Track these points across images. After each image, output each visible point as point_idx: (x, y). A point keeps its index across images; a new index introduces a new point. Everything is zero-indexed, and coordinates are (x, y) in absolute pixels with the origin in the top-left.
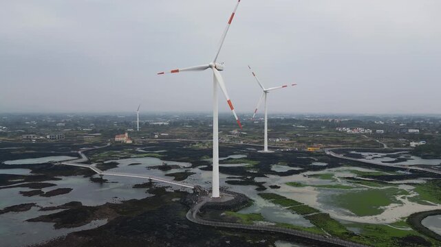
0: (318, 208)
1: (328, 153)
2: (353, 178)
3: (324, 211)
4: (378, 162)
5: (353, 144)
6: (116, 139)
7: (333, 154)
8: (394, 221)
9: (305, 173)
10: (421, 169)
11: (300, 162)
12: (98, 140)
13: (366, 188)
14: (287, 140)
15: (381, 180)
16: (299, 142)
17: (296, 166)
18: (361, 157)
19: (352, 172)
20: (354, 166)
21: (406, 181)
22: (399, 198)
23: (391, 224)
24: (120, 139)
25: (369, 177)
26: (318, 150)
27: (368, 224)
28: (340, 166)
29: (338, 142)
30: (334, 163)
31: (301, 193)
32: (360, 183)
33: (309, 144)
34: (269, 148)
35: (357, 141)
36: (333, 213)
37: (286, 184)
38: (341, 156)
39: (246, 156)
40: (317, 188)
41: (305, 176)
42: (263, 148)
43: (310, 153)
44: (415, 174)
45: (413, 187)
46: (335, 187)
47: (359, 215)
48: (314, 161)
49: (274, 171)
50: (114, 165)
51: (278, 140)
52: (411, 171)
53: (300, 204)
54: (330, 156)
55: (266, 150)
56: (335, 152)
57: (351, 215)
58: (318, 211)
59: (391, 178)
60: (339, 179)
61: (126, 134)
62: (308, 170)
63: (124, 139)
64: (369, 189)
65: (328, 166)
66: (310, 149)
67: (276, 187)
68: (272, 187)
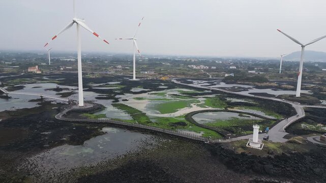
0: (142, 111)
1: (172, 81)
2: (176, 95)
3: (144, 112)
4: (199, 86)
5: (191, 75)
6: (29, 70)
7: (175, 82)
8: (179, 115)
10: (218, 89)
11: (151, 86)
12: (15, 71)
13: (178, 99)
14: (153, 73)
15: (191, 95)
16: (160, 74)
18: (191, 83)
19: (179, 91)
20: (183, 88)
21: (204, 96)
22: (192, 105)
23: (176, 117)
24: (32, 70)
25: (185, 94)
26: (167, 79)
27: (163, 117)
28: (174, 88)
29: (184, 74)
30: (172, 86)
31: (138, 103)
32: (178, 97)
33: (164, 75)
34: (136, 78)
35: (196, 74)
37: (134, 98)
38: (179, 83)
39: (119, 83)
42: (132, 77)
43: (162, 81)
44: (214, 92)
45: (205, 99)
46: (162, 100)
47: (162, 113)
48: (162, 85)
49: (132, 92)
50: (21, 88)
51: (146, 73)
52: (212, 90)
54: (173, 82)
55: (134, 79)
56: (177, 80)
57: (158, 113)
58: (141, 112)
59: (196, 94)
60: (167, 96)
61: (37, 67)
62: (154, 90)
63: (35, 70)
64: (180, 101)
65: (167, 89)
66: (163, 78)
67: (126, 100)
68: (123, 100)
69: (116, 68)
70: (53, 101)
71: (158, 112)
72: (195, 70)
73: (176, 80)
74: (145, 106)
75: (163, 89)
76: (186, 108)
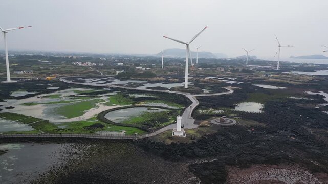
0: (41, 118)
1: (61, 80)
2: (74, 96)
3: (45, 119)
4: (94, 84)
5: (81, 73)
7: (66, 81)
8: (90, 117)
9: (39, 96)
10: (116, 86)
11: (37, 87)
13: (80, 100)
14: (31, 72)
15: (91, 95)
16: (41, 73)
17: (33, 91)
18: (84, 81)
19: (75, 91)
20: (78, 88)
21: (105, 95)
22: (97, 104)
23: (87, 120)
25: (85, 94)
26: (55, 78)
27: (73, 122)
28: (67, 88)
29: (71, 72)
30: (64, 87)
32: (79, 98)
33: (49, 75)
34: (11, 79)
35: (85, 71)
36: (52, 119)
37: (21, 104)
38: (70, 82)
40: (45, 105)
41: (38, 97)
42: (6, 79)
43: (48, 81)
44: (113, 89)
45: (108, 97)
46: (59, 102)
47: (69, 118)
48: (50, 86)
49: (13, 97)
51: (22, 72)
52: (111, 88)
53: (28, 117)
54: (63, 82)
55: (9, 80)
56: (67, 79)
57: (64, 118)
58: (41, 119)
59: (97, 93)
60: (64, 98)
62: (43, 93)
64: (82, 101)
65: (59, 90)
66: (48, 78)
67: (11, 108)
68: (7, 108)
71: (63, 116)
72: (82, 67)
74: (42, 112)
75: (55, 91)
76: (92, 109)
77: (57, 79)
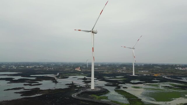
1: (164, 77)
2: (169, 87)
3: (140, 98)
5: (179, 74)
6: (76, 69)
9: (145, 84)
12: (70, 70)
14: (147, 72)
16: (152, 72)
17: (143, 81)
18: (181, 79)
20: (173, 82)
24: (77, 69)
25: (178, 86)
26: (159, 75)
28: (166, 82)
29: (172, 73)
30: (163, 80)
31: (135, 91)
32: (171, 89)
33: (156, 73)
34: (135, 74)
35: (183, 73)
37: (132, 87)
38: (170, 78)
39: (123, 77)
40: (146, 89)
41: (144, 85)
42: (132, 74)
43: (155, 77)
46: (155, 89)
47: (157, 101)
48: (155, 80)
49: (131, 82)
50: (67, 78)
51: (142, 71)
53: (131, 94)
58: (137, 98)
60: (160, 87)
61: (79, 68)
62: (148, 83)
64: (173, 92)
65: (159, 82)
66: (156, 75)
67: (126, 88)
68: (124, 88)
69: (122, 69)
70: (78, 85)
71: (153, 99)
72: (181, 70)
73: (167, 76)
74: (141, 93)
75: (157, 82)
76: (181, 98)
77: (161, 76)
